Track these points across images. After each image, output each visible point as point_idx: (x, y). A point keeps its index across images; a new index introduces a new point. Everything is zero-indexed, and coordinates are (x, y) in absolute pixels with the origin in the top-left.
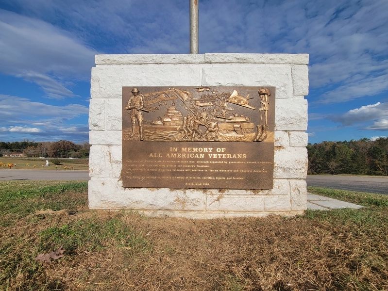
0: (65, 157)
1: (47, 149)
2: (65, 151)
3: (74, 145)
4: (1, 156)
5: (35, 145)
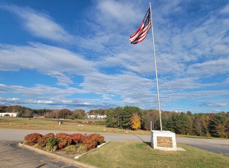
0: (64, 119)
3: (70, 111)
4: (32, 117)
5: (50, 111)
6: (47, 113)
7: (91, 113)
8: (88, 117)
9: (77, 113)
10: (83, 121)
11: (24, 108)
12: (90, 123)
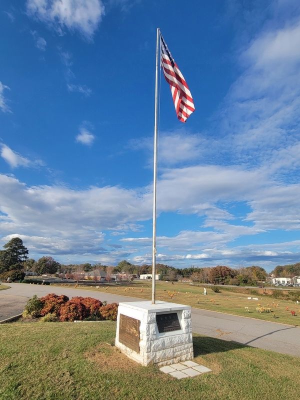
0: (223, 284)
1: (207, 275)
2: (222, 277)
3: (230, 270)
4: (177, 281)
5: (198, 271)
6: (194, 274)
7: (279, 272)
8: (274, 283)
9: (246, 273)
10: (261, 291)
11: (167, 267)
12: (277, 295)
